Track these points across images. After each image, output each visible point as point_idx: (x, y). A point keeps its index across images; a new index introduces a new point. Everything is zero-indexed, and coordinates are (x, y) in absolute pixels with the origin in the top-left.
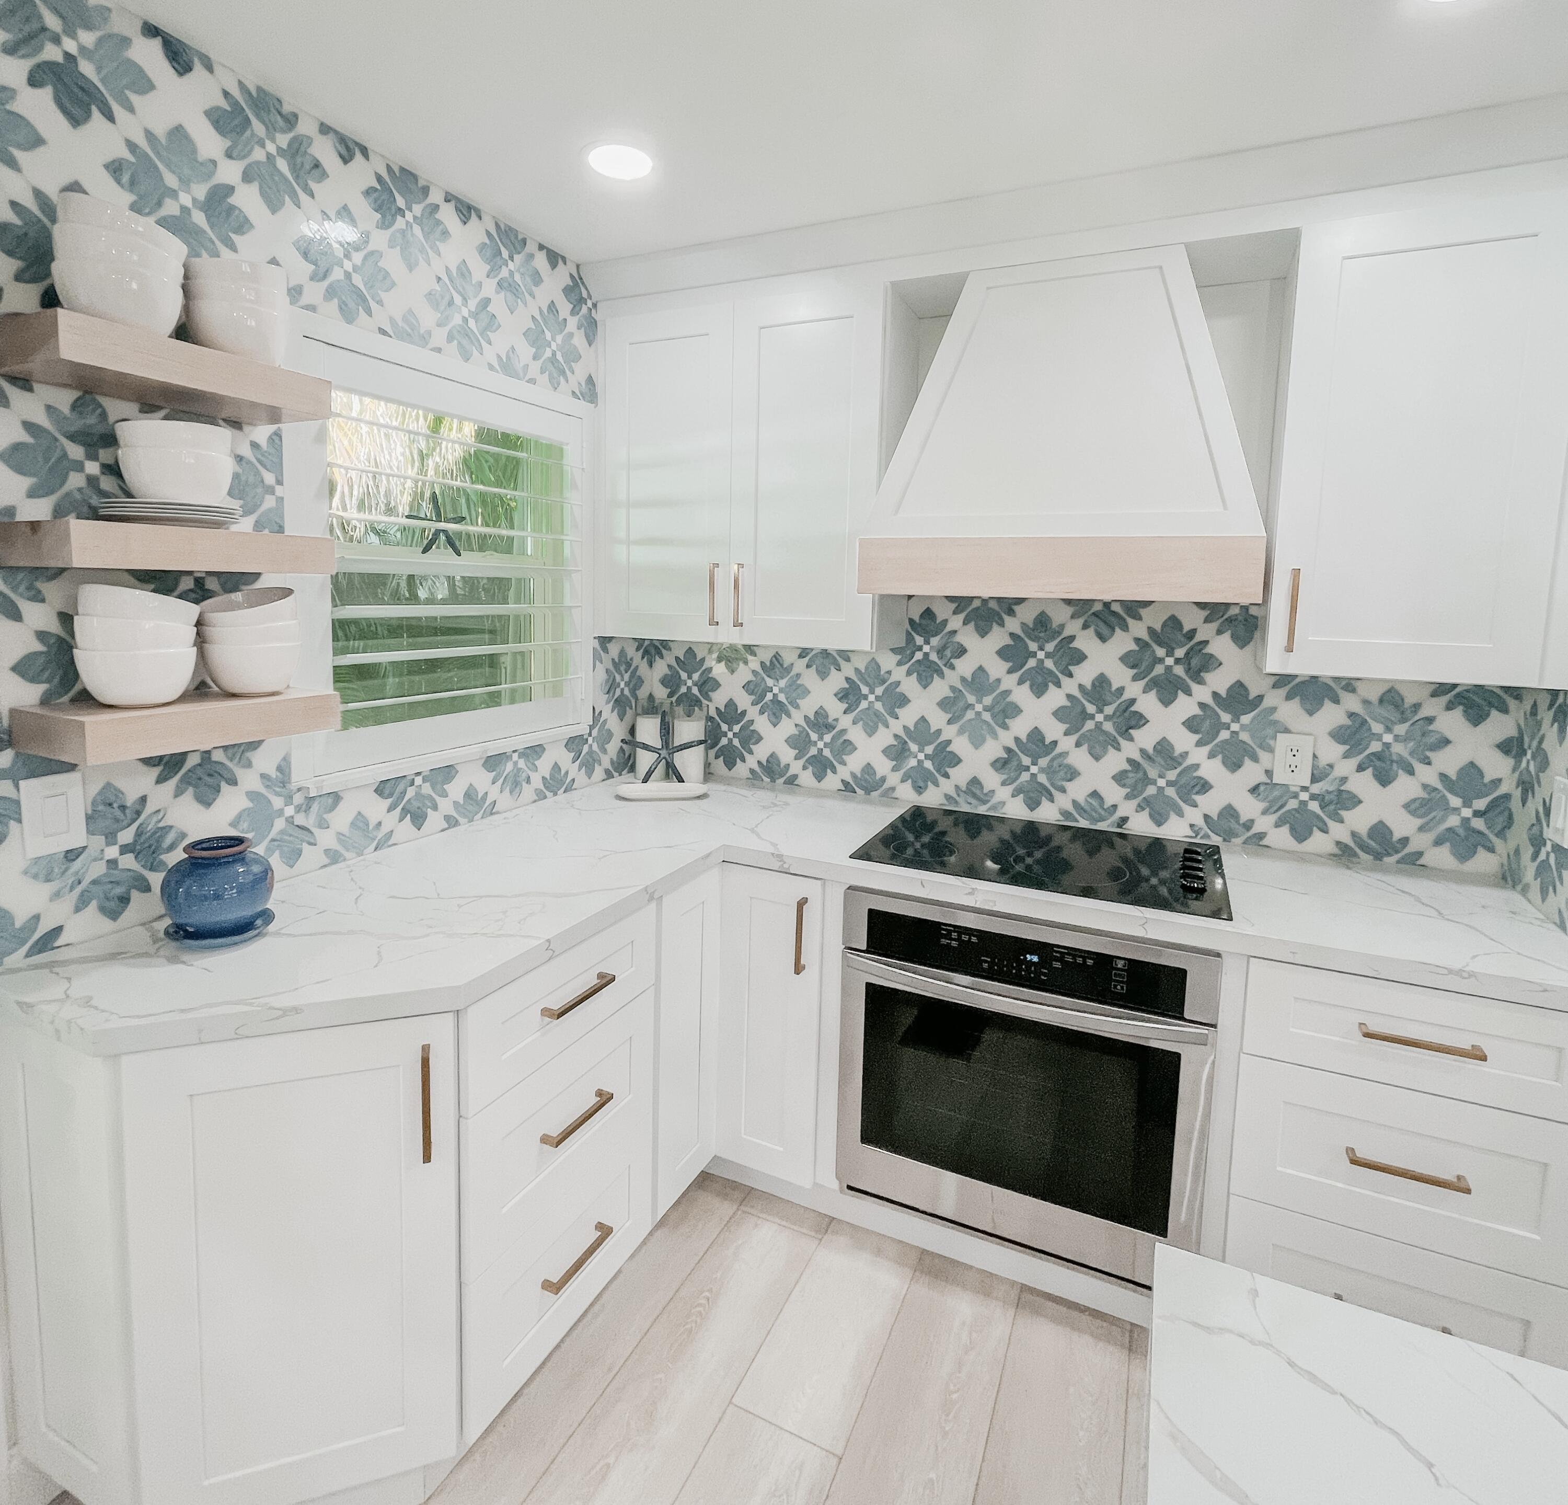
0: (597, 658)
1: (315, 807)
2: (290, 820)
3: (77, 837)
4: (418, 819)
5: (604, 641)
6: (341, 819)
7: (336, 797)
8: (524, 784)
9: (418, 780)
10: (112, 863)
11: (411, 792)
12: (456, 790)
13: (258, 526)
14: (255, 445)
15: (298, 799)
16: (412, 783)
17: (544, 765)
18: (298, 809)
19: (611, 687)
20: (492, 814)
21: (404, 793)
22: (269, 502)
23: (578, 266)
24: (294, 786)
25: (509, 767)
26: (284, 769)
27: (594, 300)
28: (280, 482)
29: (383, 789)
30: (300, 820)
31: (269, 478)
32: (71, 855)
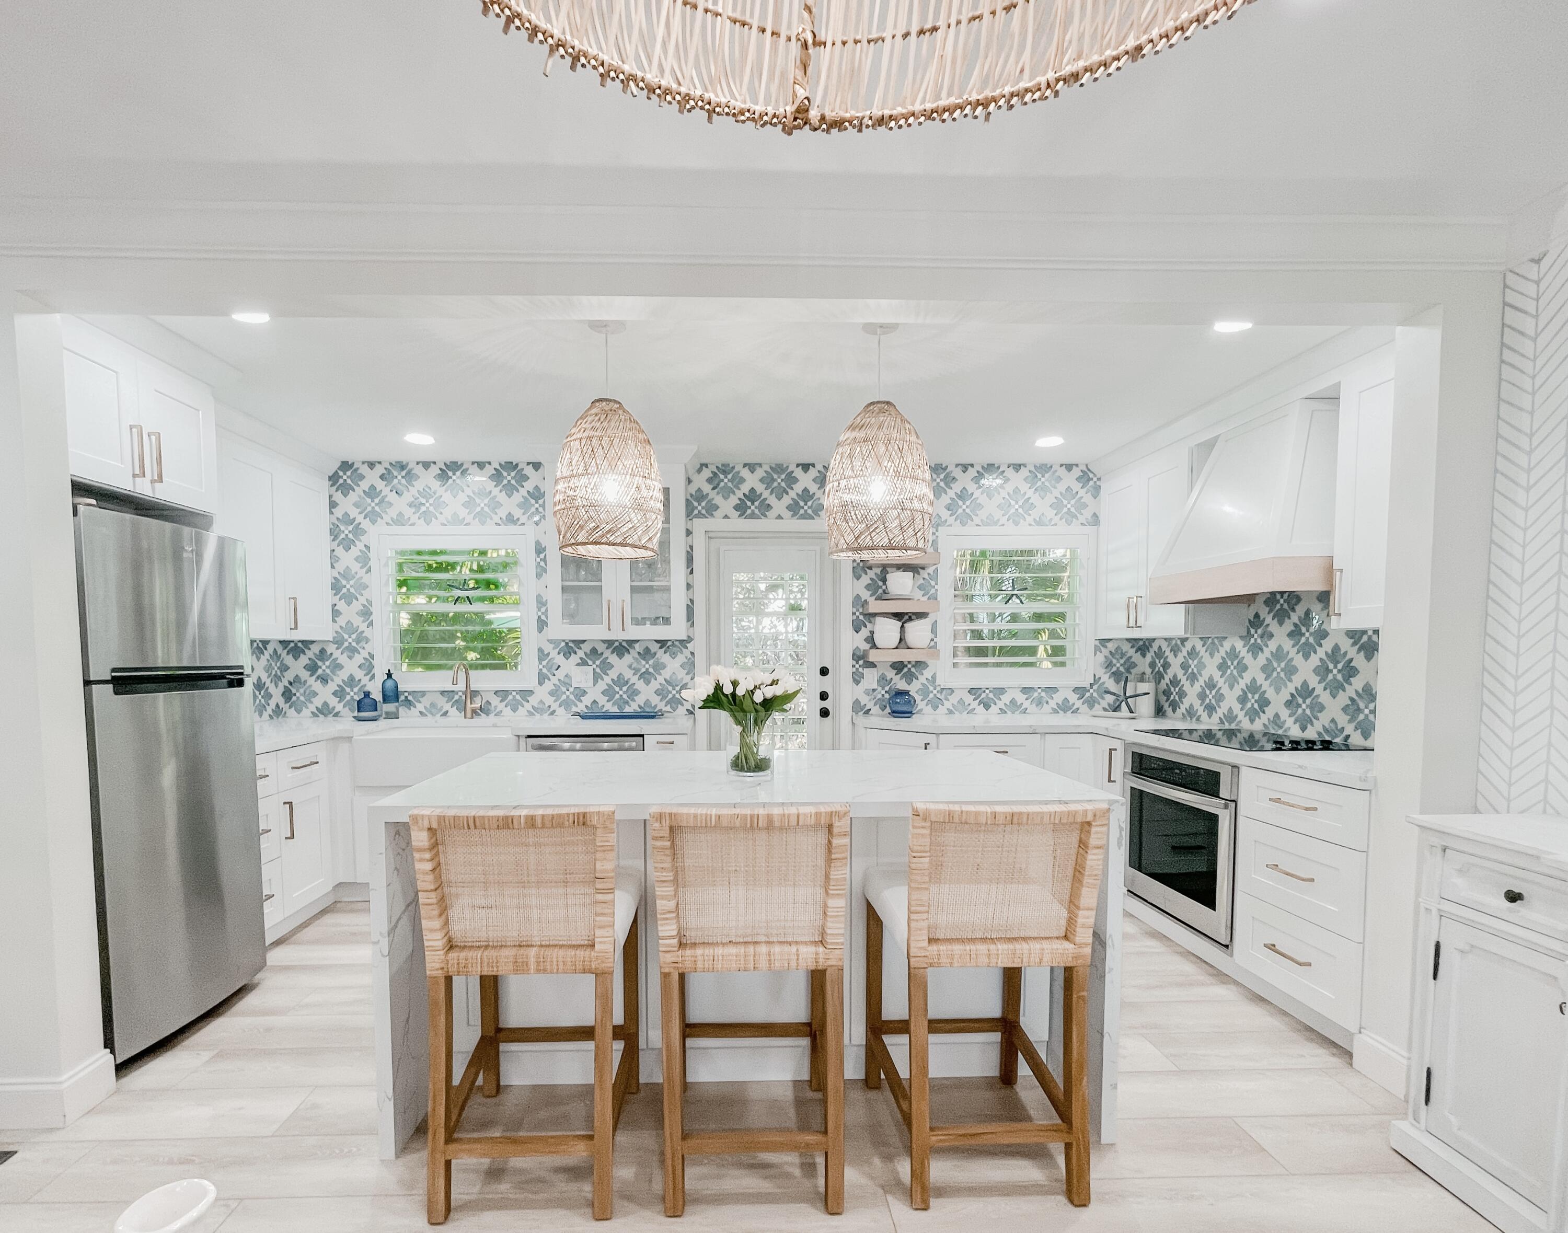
0: (1097, 649)
1: (944, 692)
2: (935, 695)
3: (875, 686)
4: (987, 707)
5: (1104, 642)
6: (954, 699)
7: (952, 691)
8: (1045, 704)
9: (987, 691)
10: (883, 695)
11: (983, 695)
12: (1006, 698)
13: (929, 599)
14: (929, 574)
15: (938, 688)
16: (984, 692)
17: (1058, 698)
18: (938, 692)
19: (1109, 665)
20: (1025, 713)
21: (980, 695)
22: (933, 591)
23: (1087, 466)
24: (937, 684)
25: (1036, 694)
26: (934, 677)
27: (1098, 476)
28: (936, 584)
29: (972, 691)
30: (939, 696)
31: (933, 583)
32: (874, 690)
